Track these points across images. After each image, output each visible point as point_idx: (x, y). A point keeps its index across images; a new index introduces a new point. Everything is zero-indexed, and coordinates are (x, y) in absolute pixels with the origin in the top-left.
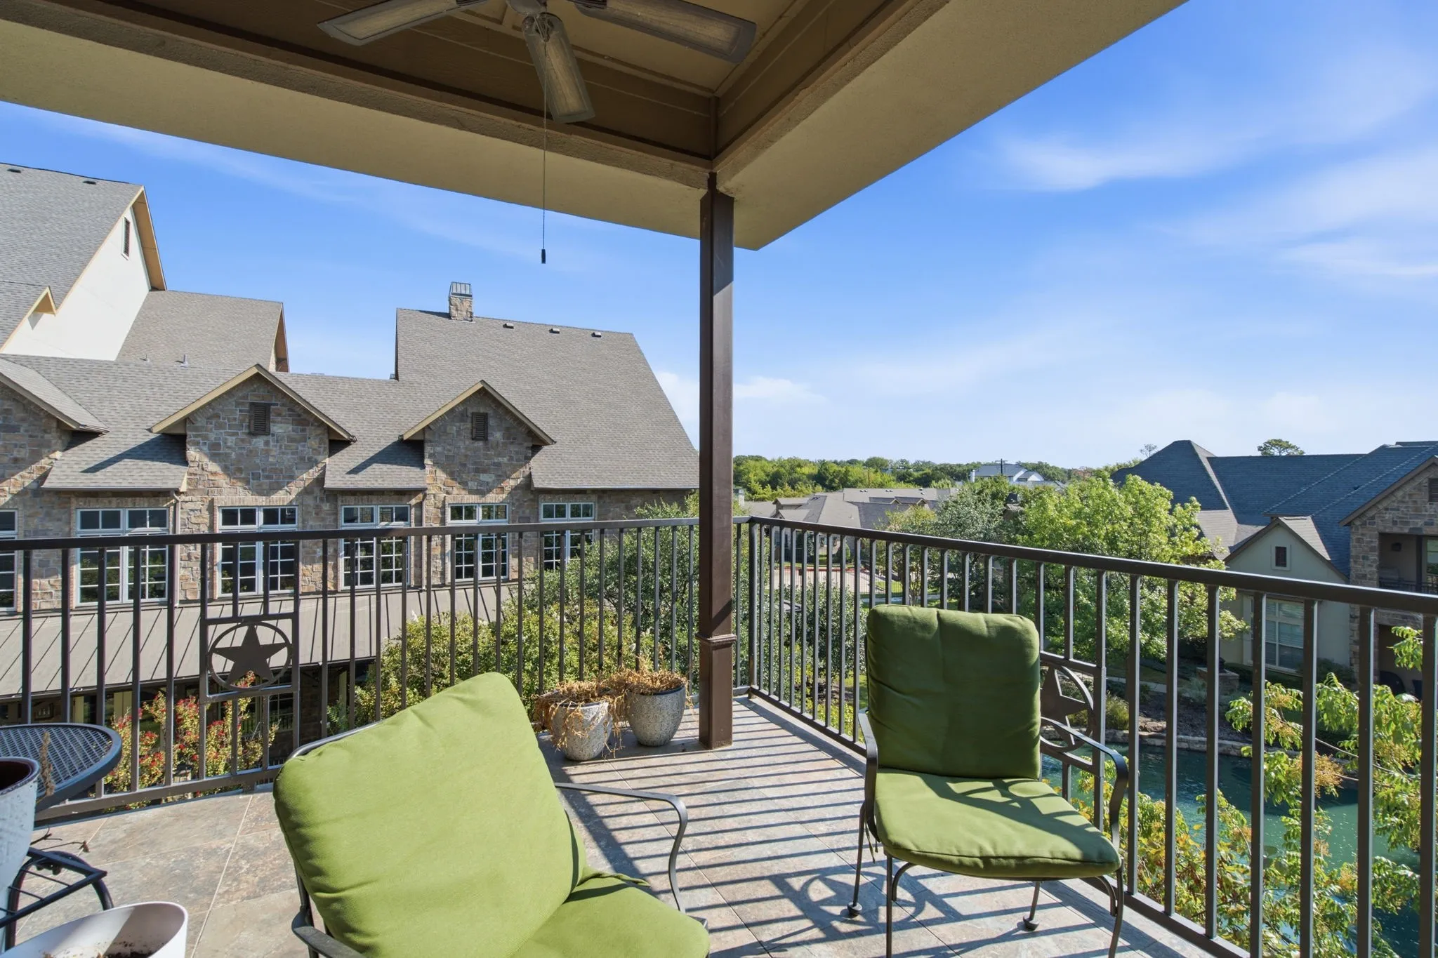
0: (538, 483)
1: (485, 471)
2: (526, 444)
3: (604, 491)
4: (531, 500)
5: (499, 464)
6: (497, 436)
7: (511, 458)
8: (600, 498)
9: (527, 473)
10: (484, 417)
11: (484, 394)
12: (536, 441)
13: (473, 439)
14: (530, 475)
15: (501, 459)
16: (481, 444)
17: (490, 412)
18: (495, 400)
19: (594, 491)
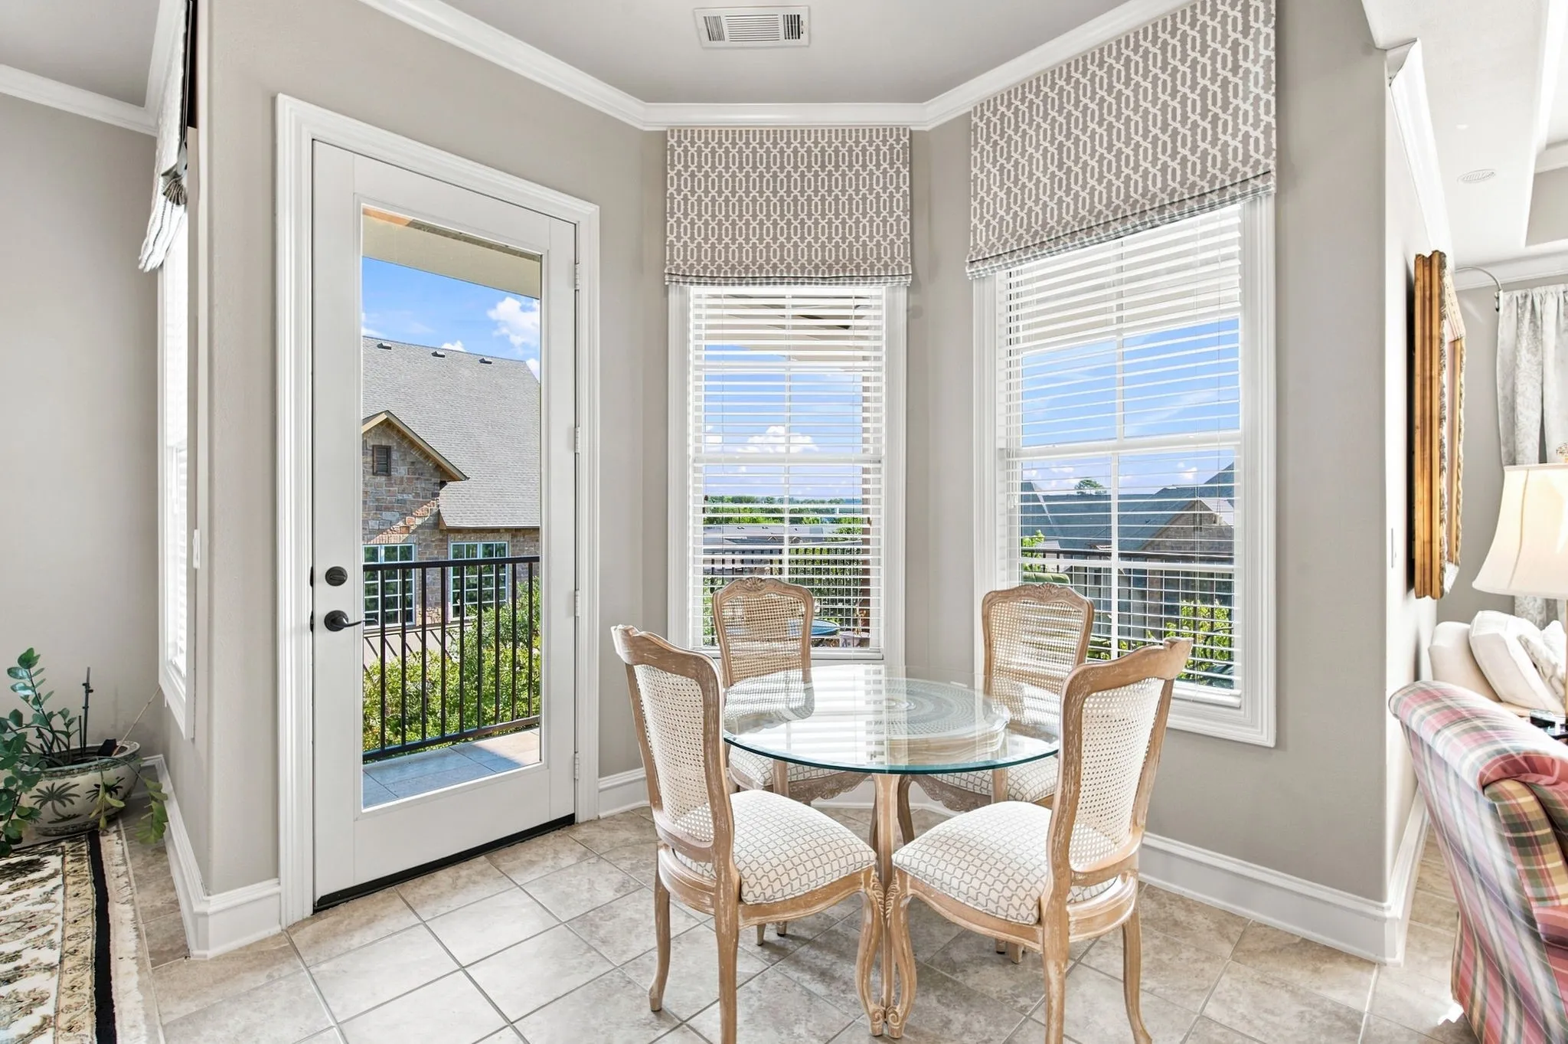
0: (449, 522)
1: (387, 509)
2: (434, 480)
3: (518, 530)
4: (441, 540)
5: (404, 502)
6: (400, 470)
7: (417, 495)
8: (514, 536)
9: (435, 510)
10: (387, 451)
11: (389, 426)
12: (444, 475)
13: (374, 474)
14: (439, 513)
15: (405, 496)
16: (382, 479)
17: (394, 445)
18: (399, 431)
19: (507, 530)
